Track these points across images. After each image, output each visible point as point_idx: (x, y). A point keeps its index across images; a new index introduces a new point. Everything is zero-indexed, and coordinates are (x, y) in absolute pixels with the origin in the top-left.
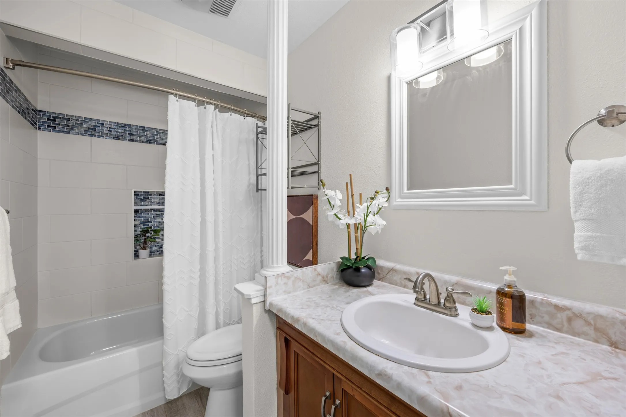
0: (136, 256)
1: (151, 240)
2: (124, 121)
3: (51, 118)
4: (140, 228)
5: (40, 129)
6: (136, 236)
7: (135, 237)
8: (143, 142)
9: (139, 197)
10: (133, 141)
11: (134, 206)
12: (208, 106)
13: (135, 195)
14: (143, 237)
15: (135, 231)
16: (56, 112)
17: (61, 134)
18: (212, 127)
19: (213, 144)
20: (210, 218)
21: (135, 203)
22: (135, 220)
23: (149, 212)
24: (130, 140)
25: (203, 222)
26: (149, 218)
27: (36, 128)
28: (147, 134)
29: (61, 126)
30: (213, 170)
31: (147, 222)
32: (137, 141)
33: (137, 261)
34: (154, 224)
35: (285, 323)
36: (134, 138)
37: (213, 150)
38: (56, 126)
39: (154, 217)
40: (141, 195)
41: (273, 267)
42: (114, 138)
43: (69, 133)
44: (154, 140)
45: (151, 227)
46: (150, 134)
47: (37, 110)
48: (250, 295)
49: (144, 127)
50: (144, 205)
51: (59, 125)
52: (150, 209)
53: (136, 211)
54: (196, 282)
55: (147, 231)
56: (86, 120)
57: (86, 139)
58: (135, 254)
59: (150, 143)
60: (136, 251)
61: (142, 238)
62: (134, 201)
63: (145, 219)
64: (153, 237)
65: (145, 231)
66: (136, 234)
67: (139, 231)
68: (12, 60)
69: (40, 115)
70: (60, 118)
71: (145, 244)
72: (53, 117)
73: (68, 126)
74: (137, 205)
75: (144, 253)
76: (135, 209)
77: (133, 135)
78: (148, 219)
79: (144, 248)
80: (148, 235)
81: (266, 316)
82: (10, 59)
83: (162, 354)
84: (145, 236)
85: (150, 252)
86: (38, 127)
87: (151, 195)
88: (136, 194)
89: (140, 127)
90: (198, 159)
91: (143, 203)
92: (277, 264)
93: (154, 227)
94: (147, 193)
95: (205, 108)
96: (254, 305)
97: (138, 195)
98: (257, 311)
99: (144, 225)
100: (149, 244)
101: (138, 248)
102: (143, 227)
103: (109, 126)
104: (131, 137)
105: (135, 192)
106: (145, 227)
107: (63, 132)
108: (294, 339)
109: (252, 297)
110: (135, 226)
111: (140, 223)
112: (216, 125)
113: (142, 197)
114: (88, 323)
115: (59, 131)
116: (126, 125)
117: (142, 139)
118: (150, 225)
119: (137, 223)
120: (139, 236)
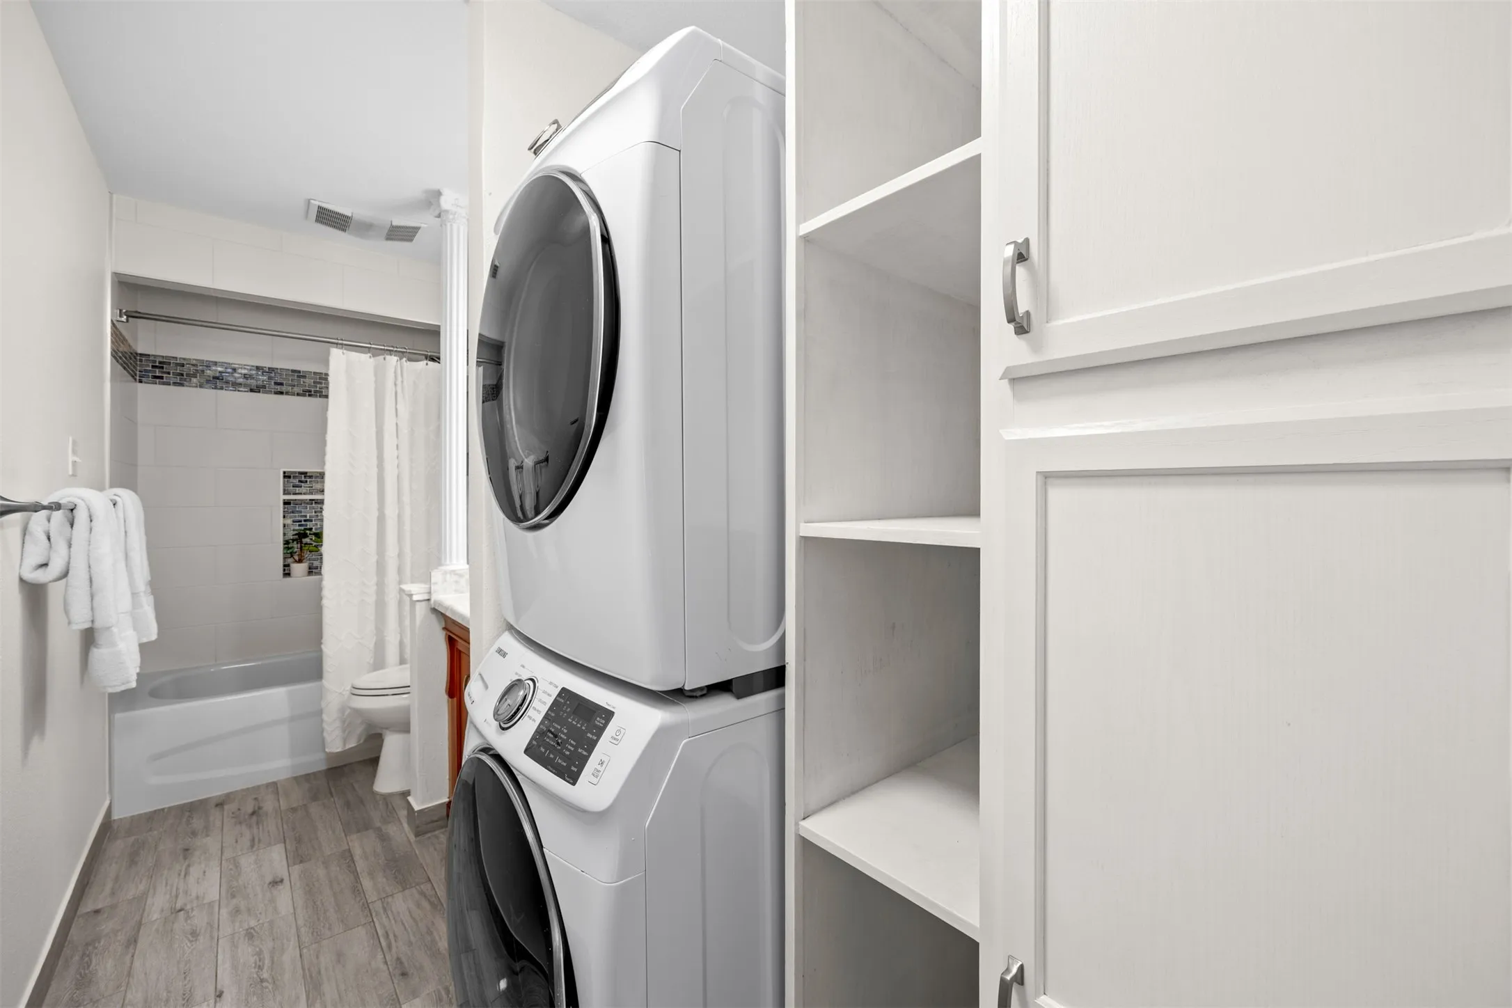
0: (287, 574)
1: (311, 548)
2: (267, 364)
3: (157, 364)
4: (294, 530)
5: (141, 382)
6: (286, 542)
7: (284, 544)
8: (298, 395)
9: (291, 480)
10: (281, 393)
11: (284, 494)
12: (388, 357)
13: (285, 477)
14: (297, 543)
15: (284, 534)
16: (164, 355)
17: (172, 388)
18: (395, 385)
19: (396, 409)
20: (391, 512)
21: (284, 490)
22: (284, 517)
23: (307, 504)
24: (276, 393)
25: (381, 519)
26: (308, 515)
27: (135, 379)
28: (304, 382)
29: (171, 376)
30: (397, 446)
31: (305, 521)
32: (287, 393)
33: (288, 579)
34: (316, 524)
35: (454, 622)
36: (284, 389)
37: (397, 416)
38: (165, 375)
39: (315, 512)
40: (294, 477)
41: (447, 565)
42: (252, 390)
43: (181, 385)
44: (316, 392)
45: (311, 529)
46: (309, 381)
47: (137, 354)
48: (410, 591)
49: (299, 372)
50: (301, 494)
51: (169, 373)
52: (310, 500)
53: (286, 503)
54: (371, 599)
55: (305, 536)
56: (208, 364)
57: (208, 393)
58: (284, 570)
59: (310, 395)
60: (286, 566)
61: (296, 546)
62: (284, 486)
63: (302, 516)
64: (314, 544)
65: (301, 535)
66: (287, 539)
67: (290, 536)
68: (127, 311)
69: (141, 361)
70: (169, 363)
71: (300, 555)
72: (160, 363)
73: (182, 375)
74: (289, 494)
75: (299, 569)
76: (284, 500)
77: (281, 384)
78: (306, 516)
79: (300, 561)
80: (305, 540)
81: (433, 617)
82: (124, 311)
83: (321, 694)
84: (301, 543)
85: (310, 568)
86: (138, 378)
87: (311, 477)
88: (287, 476)
89: (293, 371)
90: (374, 429)
91: (297, 490)
92: (451, 560)
93: (316, 529)
94: (305, 474)
95: (385, 359)
96: (418, 603)
97: (289, 477)
98: (421, 610)
99: (300, 525)
100: (307, 555)
101: (290, 560)
102: (297, 528)
103: (245, 372)
104: (279, 388)
105: (284, 473)
106: (301, 528)
107: (175, 384)
108: (461, 638)
109: (413, 593)
110: (284, 526)
111: (294, 522)
112: (402, 382)
113: (296, 481)
114: (212, 670)
115: (168, 384)
116: (271, 370)
117: (296, 390)
118: (309, 525)
119: (289, 521)
120: (291, 541)
